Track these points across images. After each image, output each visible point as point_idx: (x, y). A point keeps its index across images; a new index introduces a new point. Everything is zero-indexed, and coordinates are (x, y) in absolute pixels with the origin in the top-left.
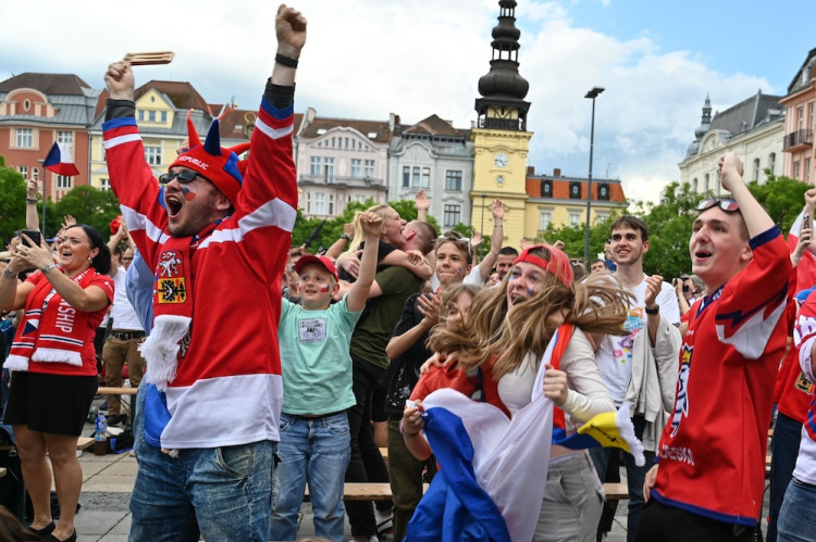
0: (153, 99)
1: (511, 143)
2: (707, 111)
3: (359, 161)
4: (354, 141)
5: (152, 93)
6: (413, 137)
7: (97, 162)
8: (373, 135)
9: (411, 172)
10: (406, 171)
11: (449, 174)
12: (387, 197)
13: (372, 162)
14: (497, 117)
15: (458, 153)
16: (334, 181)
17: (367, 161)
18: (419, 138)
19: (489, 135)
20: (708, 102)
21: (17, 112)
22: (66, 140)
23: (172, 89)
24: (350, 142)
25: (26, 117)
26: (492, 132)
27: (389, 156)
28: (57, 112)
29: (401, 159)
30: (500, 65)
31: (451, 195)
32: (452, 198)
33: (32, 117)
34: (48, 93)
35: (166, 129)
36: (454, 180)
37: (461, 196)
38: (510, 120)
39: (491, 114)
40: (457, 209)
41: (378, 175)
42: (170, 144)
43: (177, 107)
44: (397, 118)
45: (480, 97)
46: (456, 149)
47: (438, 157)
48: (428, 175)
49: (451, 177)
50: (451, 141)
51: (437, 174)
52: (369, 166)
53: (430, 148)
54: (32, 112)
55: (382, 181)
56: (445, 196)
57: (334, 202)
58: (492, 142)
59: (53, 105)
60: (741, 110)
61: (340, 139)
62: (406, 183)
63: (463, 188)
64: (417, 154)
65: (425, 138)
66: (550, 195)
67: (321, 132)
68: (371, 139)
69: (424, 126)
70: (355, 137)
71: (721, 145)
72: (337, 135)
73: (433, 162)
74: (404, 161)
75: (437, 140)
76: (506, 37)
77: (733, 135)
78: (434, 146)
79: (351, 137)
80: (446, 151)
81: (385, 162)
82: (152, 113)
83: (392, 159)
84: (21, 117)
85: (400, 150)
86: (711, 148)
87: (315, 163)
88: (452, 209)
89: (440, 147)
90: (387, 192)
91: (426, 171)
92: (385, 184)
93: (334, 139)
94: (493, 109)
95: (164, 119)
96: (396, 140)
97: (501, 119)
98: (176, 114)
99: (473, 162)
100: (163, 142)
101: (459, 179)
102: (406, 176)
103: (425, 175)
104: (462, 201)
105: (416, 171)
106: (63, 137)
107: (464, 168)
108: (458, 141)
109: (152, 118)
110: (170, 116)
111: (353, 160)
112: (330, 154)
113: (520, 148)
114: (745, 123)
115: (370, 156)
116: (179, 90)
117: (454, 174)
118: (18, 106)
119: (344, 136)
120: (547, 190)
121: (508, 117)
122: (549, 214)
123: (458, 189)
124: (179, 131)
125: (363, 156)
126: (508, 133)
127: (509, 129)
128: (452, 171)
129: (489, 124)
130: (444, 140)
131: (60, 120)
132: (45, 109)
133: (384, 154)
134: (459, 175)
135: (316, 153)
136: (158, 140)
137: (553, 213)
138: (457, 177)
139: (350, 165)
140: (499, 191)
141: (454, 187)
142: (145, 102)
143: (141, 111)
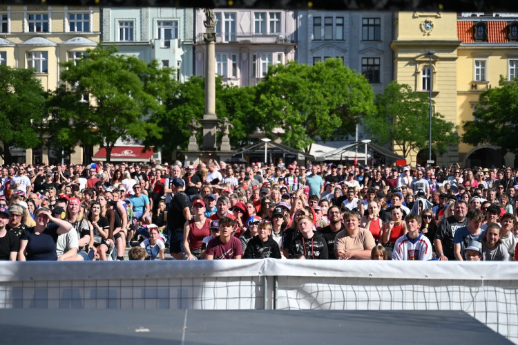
9: (322, 22)
10: (317, 21)
11: (365, 22)
12: (296, 54)
31: (368, 46)
32: (370, 50)
36: (371, 29)
37: (380, 46)
40: (377, 62)
42: (58, 9)
48: (342, 25)
49: (368, 25)
51: (352, 23)
52: (274, 19)
56: (362, 47)
57: (237, 62)
63: (382, 38)
66: (484, 38)
88: (371, 62)
91: (340, 21)
101: (377, 27)
102: (317, 28)
103: (338, 25)
104: (383, 52)
105: (329, 21)
111: (257, 13)
117: (371, 22)
120: (480, 34)
122: (484, 62)
123: (377, 39)
128: (368, 19)
134: (377, 22)
137: (489, 61)
138: (374, 25)
139: (254, 20)
140: (426, 38)
141: (371, 37)
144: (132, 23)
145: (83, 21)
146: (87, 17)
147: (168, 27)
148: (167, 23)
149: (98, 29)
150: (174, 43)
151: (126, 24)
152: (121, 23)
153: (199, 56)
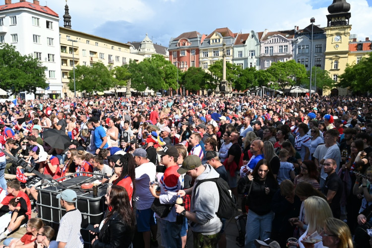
0: (216, 35)
1: (342, 31)
3: (282, 46)
5: (216, 33)
6: (302, 34)
7: (201, 58)
8: (287, 36)
9: (301, 48)
10: (299, 48)
13: (287, 46)
14: (336, 21)
15: (320, 38)
16: (273, 55)
17: (285, 46)
18: (305, 34)
19: (332, 29)
21: (182, 45)
22: (193, 52)
23: (222, 31)
24: (279, 40)
28: (191, 44)
29: (297, 43)
32: (318, 56)
33: (185, 46)
34: (189, 38)
36: (319, 49)
37: (321, 54)
39: (333, 20)
40: (320, 60)
43: (223, 37)
44: (298, 27)
49: (318, 47)
50: (318, 33)
52: (286, 48)
55: (290, 53)
56: (315, 55)
58: (333, 32)
59: (190, 42)
62: (299, 52)
64: (304, 41)
65: (307, 34)
66: (361, 49)
67: (269, 37)
69: (307, 29)
70: (280, 38)
72: (274, 38)
73: (310, 43)
78: (310, 36)
83: (294, 44)
84: (182, 47)
85: (297, 40)
87: (267, 49)
88: (318, 60)
89: (313, 37)
90: (292, 57)
91: (307, 47)
93: (273, 40)
94: (334, 18)
95: (219, 41)
96: (296, 36)
97: (337, 22)
98: (223, 39)
99: (325, 40)
100: (219, 49)
101: (320, 48)
102: (300, 50)
104: (322, 56)
105: (303, 47)
107: (323, 43)
108: (320, 33)
109: (216, 41)
110: (221, 40)
111: (280, 46)
112: (271, 45)
113: (346, 32)
115: (286, 44)
116: (224, 31)
119: (277, 38)
121: (340, 20)
123: (321, 52)
125: (283, 44)
126: (340, 27)
128: (318, 45)
129: (333, 24)
131: (192, 46)
132: (188, 43)
133: (291, 42)
134: (321, 46)
135: (267, 45)
139: (279, 48)
140: (336, 50)
141: (319, 51)
142: (214, 37)
143: (213, 40)
144: (242, 52)
146: (229, 51)
148: (252, 51)
149: (232, 54)
150: (254, 57)
152: (239, 52)
153: (261, 61)
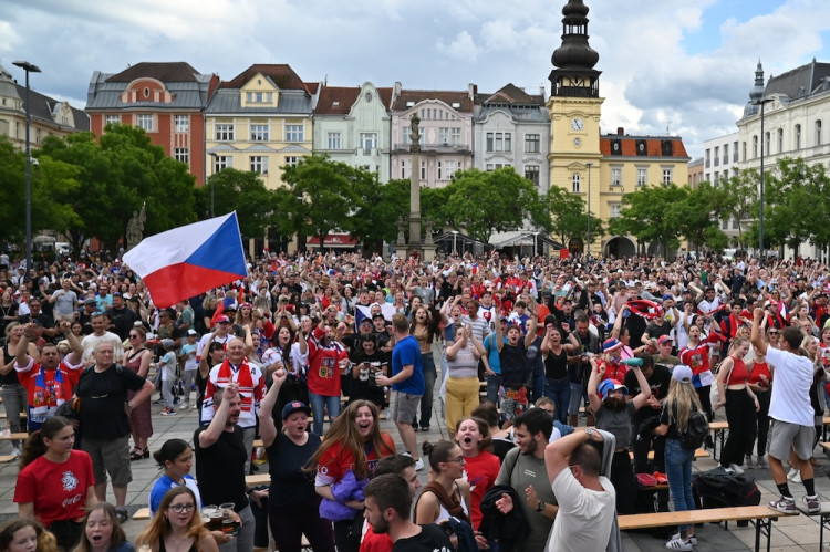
0: (260, 82)
1: (586, 109)
2: (760, 74)
3: (446, 129)
4: (441, 111)
5: (259, 77)
6: (494, 106)
7: (211, 141)
8: (456, 105)
9: (494, 137)
10: (490, 136)
11: (528, 138)
12: (473, 162)
13: (459, 129)
14: (571, 85)
15: (536, 119)
16: (425, 149)
17: (453, 130)
18: (499, 106)
19: (565, 102)
20: (760, 66)
21: (138, 99)
22: (182, 122)
23: (274, 71)
24: (438, 112)
25: (147, 103)
26: (569, 99)
27: (473, 124)
28: (174, 97)
29: (485, 126)
30: (571, 39)
31: (529, 157)
32: (532, 159)
33: (152, 104)
34: (165, 80)
35: (272, 108)
36: (533, 143)
37: (539, 157)
38: (584, 88)
39: (565, 84)
40: (537, 168)
41: (464, 141)
42: (276, 122)
43: (280, 88)
44: (475, 88)
45: (555, 68)
46: (531, 115)
47: (518, 122)
48: (510, 139)
49: (530, 140)
50: (527, 107)
51: (517, 138)
52: (456, 134)
53: (511, 116)
54: (151, 98)
55: (468, 147)
56: (525, 157)
57: (425, 167)
58: (568, 108)
59: (170, 91)
60: (797, 76)
61: (429, 110)
62: (490, 148)
63: (541, 150)
64: (500, 121)
65: (504, 106)
66: (619, 153)
67: (410, 104)
68: (456, 109)
69: (501, 94)
70: (441, 108)
71: (781, 107)
72: (426, 107)
73: (513, 127)
74: (487, 128)
75: (515, 107)
76: (575, 14)
77: (792, 99)
78: (513, 113)
79: (438, 108)
80: (524, 117)
81: (470, 129)
82: (259, 94)
83: (476, 127)
84: (142, 104)
85: (484, 118)
86: (771, 110)
87: (408, 133)
88: (532, 168)
89: (519, 114)
90: (473, 156)
91: (508, 136)
92: (470, 150)
93: (423, 110)
94: (569, 79)
95: (270, 98)
96: (478, 108)
97: (575, 87)
98: (280, 94)
99: (549, 126)
100: (270, 121)
101: (537, 141)
102: (490, 141)
103: (507, 139)
104: (541, 162)
105: (499, 136)
106: (180, 119)
107: (541, 131)
108: (533, 107)
109: (259, 99)
110: (275, 97)
111: (441, 128)
113: (593, 112)
114: (802, 88)
115: (456, 125)
116: (279, 72)
117: (532, 138)
118: (138, 94)
119: (432, 107)
120: (616, 148)
121: (581, 85)
122: (619, 170)
123: (537, 151)
124: (284, 110)
125: (450, 125)
126: (583, 100)
127: (583, 96)
128: (530, 135)
129: (565, 92)
130: (521, 107)
131: (177, 105)
132: (164, 95)
133: (469, 122)
134: (537, 138)
136: (265, 119)
137: (623, 169)
138: (535, 140)
139: (439, 132)
140: (577, 151)
141: (533, 150)
142: (252, 85)
143: (249, 93)
144: (339, 134)
145: (298, 131)
146: (300, 128)
147: (368, 139)
148: (368, 135)
149: (310, 139)
150: (374, 151)
151: (334, 134)
152: (330, 134)
